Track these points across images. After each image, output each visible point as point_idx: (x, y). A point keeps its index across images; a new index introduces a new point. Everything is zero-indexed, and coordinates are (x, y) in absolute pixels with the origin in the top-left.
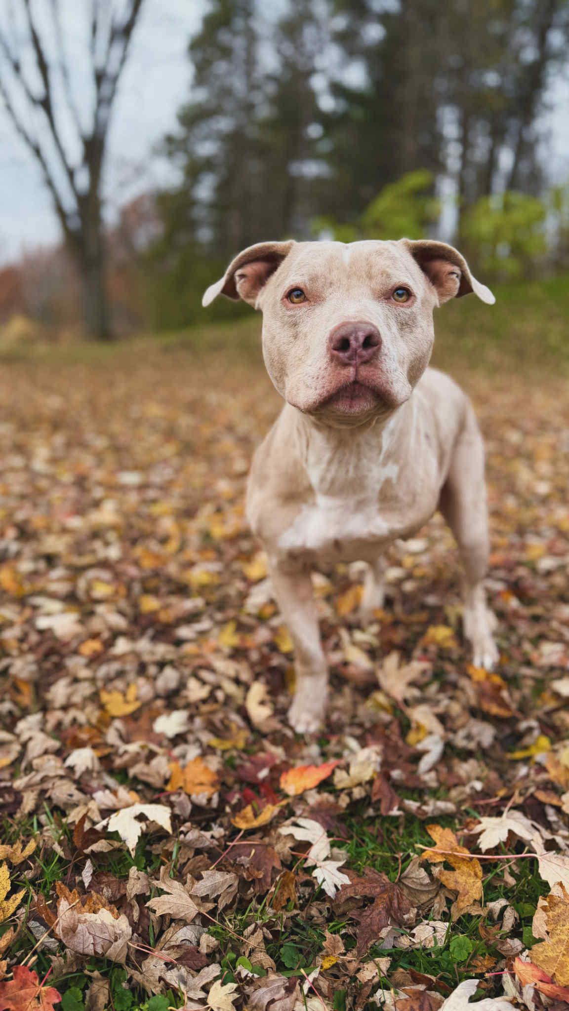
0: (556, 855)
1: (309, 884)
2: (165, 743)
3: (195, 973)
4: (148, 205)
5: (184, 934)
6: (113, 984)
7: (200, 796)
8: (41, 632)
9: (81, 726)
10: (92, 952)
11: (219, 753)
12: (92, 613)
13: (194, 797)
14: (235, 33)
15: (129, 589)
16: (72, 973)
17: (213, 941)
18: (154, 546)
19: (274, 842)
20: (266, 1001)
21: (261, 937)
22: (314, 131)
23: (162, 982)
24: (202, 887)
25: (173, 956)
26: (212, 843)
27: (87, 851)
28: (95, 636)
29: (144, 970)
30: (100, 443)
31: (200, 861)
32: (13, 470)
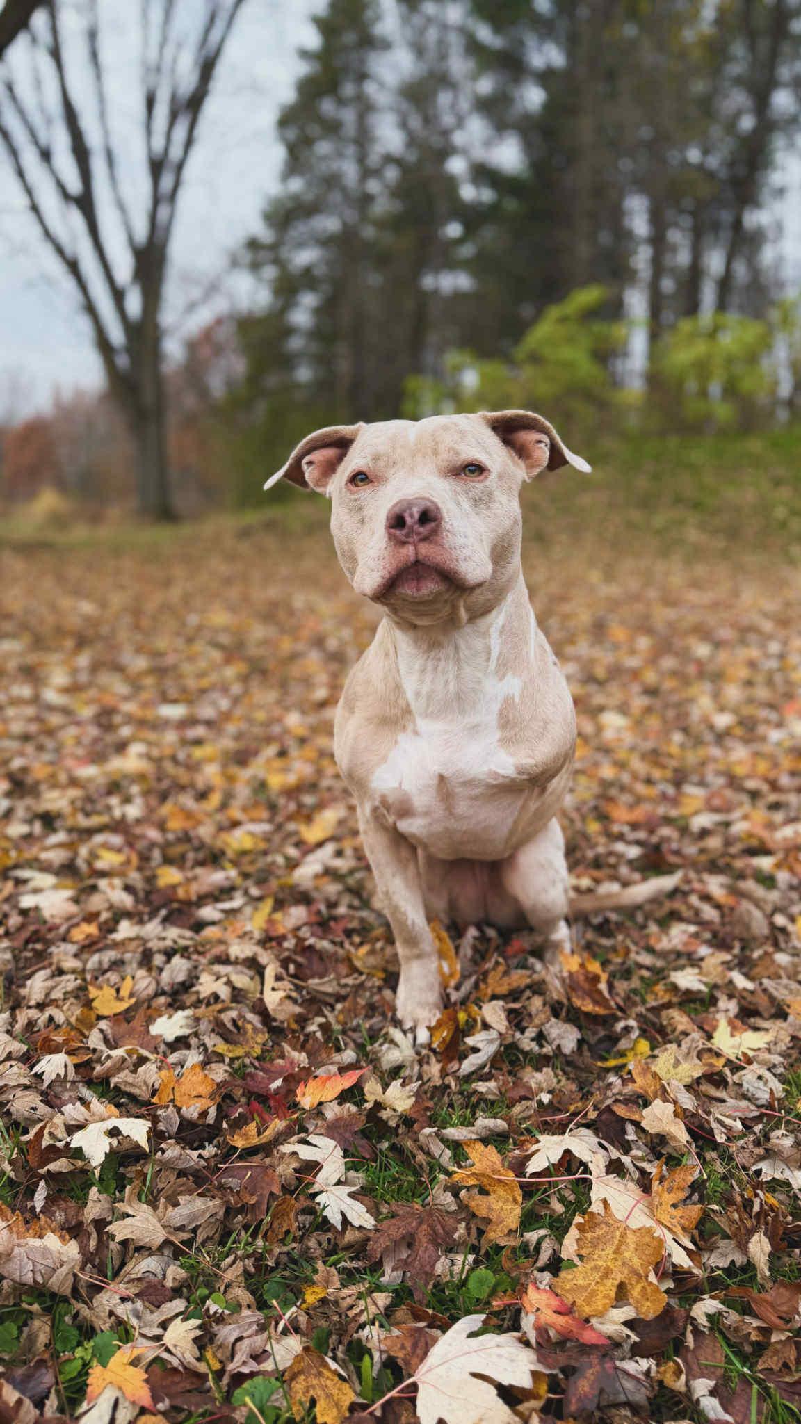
0: (617, 1179)
1: (311, 1211)
2: (162, 1048)
3: (152, 1308)
4: (225, 334)
5: (147, 1265)
6: (57, 1321)
7: (191, 1109)
8: (24, 913)
9: (58, 1026)
10: (30, 1282)
11: (227, 1060)
12: (94, 889)
13: (184, 1110)
14: (341, 102)
15: (145, 858)
16: (8, 1307)
17: (182, 1274)
18: (187, 800)
19: (276, 1162)
20: (232, 1339)
21: (241, 1270)
22: (454, 230)
23: (113, 1318)
24: (177, 1215)
25: (132, 1291)
26: (197, 1163)
27: (42, 1171)
28: (91, 917)
29: (95, 1305)
30: (140, 663)
31: (182, 1185)
32: (16, 702)
